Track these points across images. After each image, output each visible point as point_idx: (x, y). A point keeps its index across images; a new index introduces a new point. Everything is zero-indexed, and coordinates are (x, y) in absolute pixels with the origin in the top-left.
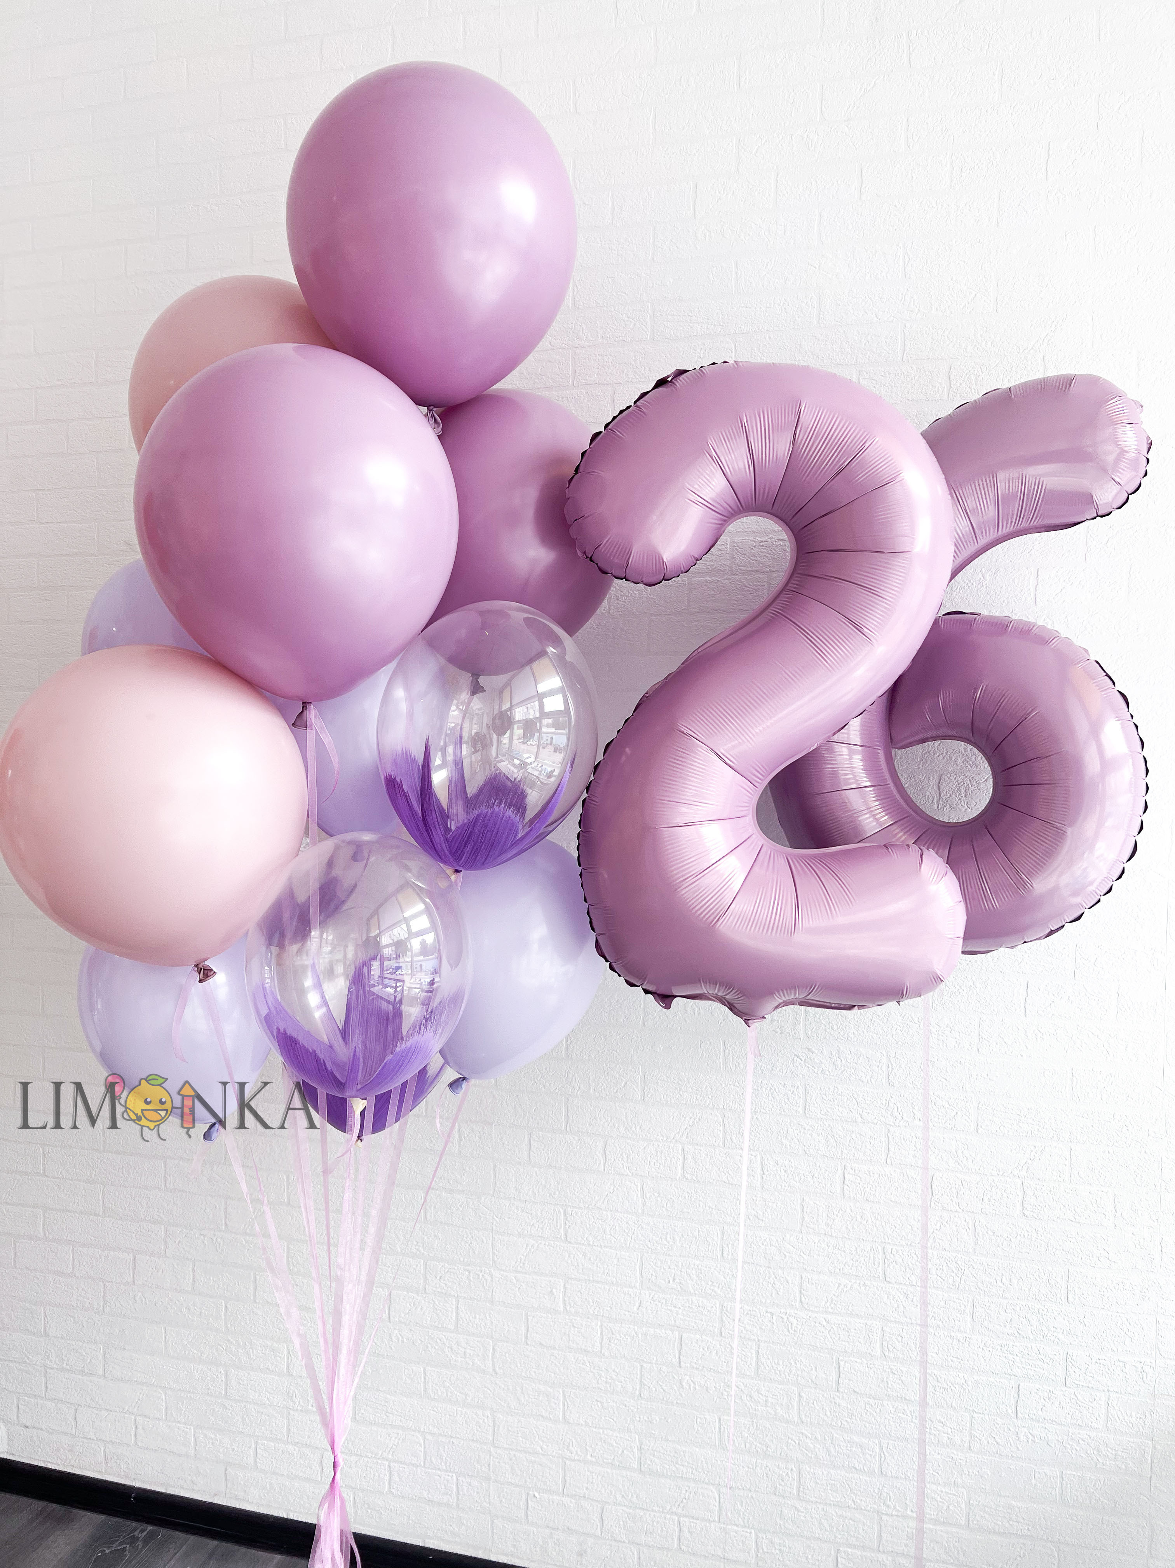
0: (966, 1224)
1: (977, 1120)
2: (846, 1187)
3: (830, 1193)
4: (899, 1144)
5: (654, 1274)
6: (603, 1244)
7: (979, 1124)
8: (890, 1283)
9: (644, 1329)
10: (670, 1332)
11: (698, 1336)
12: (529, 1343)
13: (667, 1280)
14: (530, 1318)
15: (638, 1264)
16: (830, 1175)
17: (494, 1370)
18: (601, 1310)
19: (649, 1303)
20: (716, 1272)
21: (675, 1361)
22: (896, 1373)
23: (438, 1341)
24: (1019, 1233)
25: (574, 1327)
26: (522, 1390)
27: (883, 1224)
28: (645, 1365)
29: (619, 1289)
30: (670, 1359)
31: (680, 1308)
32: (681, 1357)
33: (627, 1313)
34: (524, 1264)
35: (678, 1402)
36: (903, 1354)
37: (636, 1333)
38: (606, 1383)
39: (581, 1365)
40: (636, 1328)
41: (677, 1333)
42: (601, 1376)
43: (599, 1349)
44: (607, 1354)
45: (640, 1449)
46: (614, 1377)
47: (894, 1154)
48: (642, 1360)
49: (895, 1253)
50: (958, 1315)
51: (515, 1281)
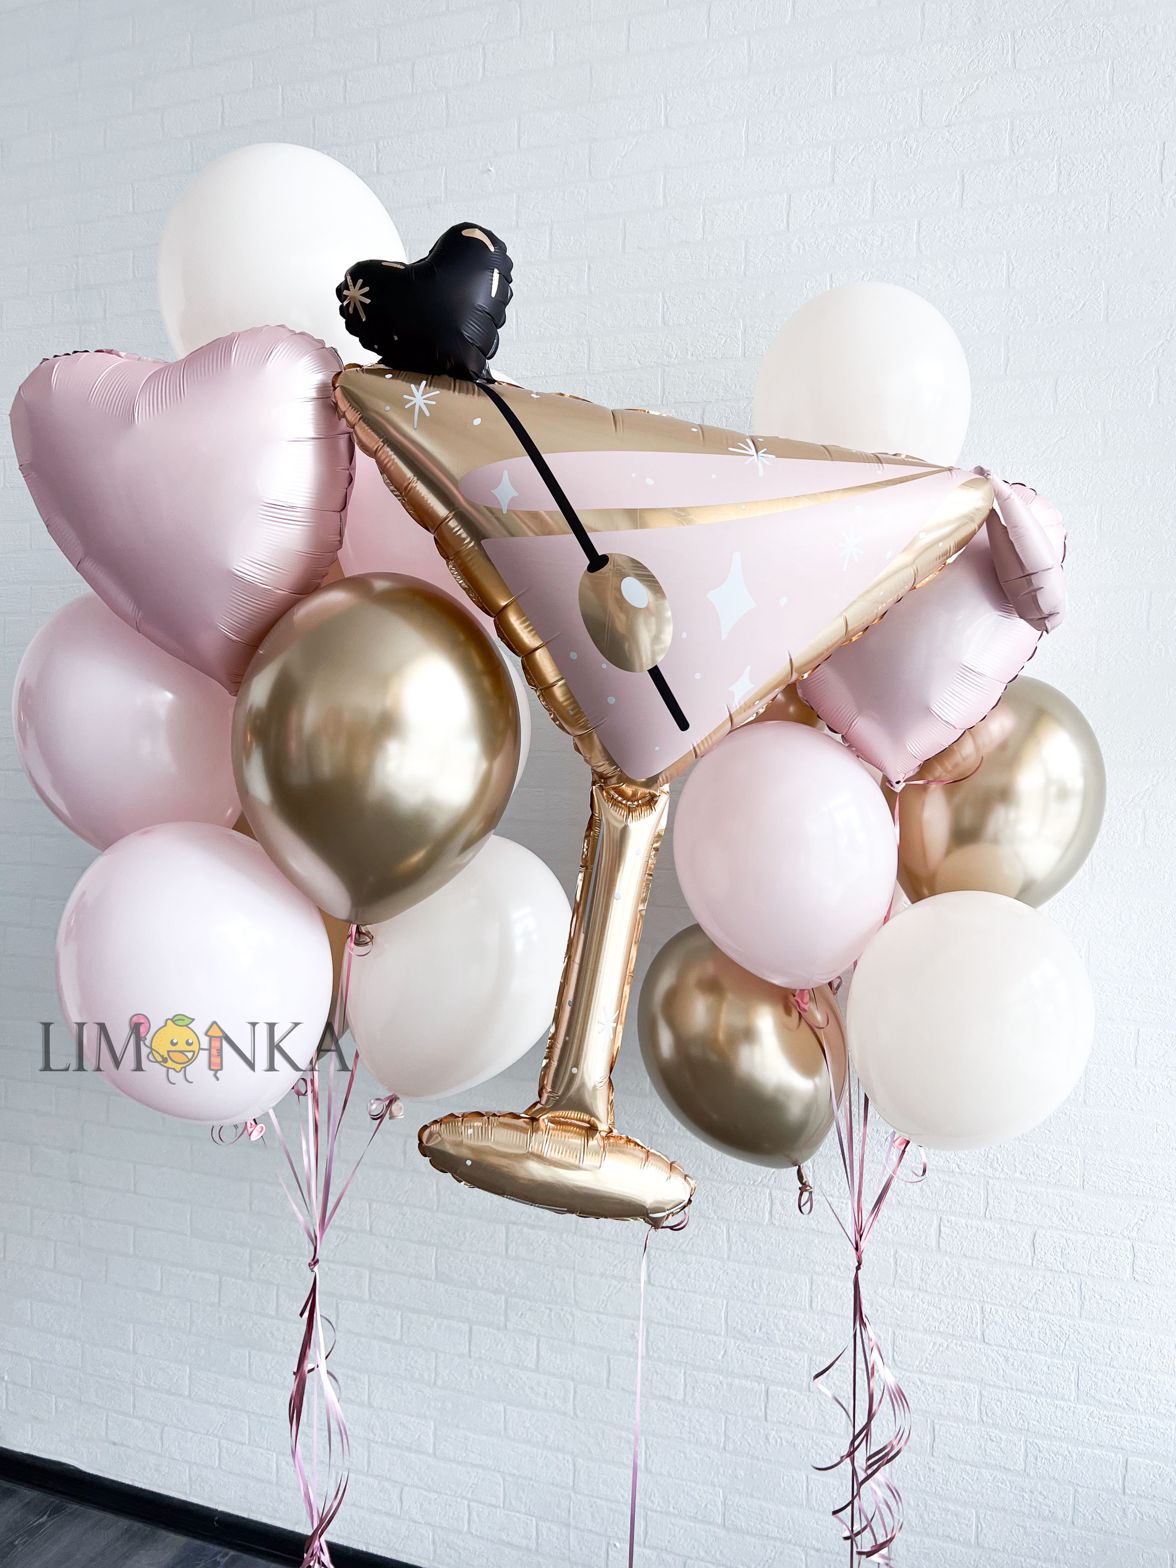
0: (1071, 1286)
1: (1084, 1175)
2: (941, 1240)
3: (924, 1246)
4: (999, 1197)
5: (739, 1322)
6: (687, 1289)
7: (1086, 1179)
8: (989, 1344)
9: (729, 1378)
10: (756, 1384)
11: (785, 1390)
12: (611, 1387)
13: (753, 1329)
14: (612, 1361)
15: (723, 1311)
16: (926, 1227)
17: (575, 1413)
18: (685, 1357)
19: (734, 1353)
20: (804, 1324)
21: (761, 1414)
22: (994, 1439)
23: (519, 1380)
24: (1129, 1298)
25: (657, 1373)
26: (603, 1434)
27: (982, 1282)
28: (730, 1417)
29: (703, 1335)
30: (755, 1412)
31: (766, 1359)
32: (768, 1411)
33: (711, 1361)
34: (606, 1305)
35: (764, 1457)
36: (1002, 1420)
37: (721, 1383)
38: (690, 1432)
39: (664, 1413)
40: (721, 1378)
41: (763, 1385)
42: (684, 1425)
43: (682, 1397)
44: (690, 1402)
45: (724, 1504)
46: (698, 1427)
47: (994, 1208)
48: (727, 1412)
49: (994, 1313)
50: (1062, 1382)
51: (596, 1322)
